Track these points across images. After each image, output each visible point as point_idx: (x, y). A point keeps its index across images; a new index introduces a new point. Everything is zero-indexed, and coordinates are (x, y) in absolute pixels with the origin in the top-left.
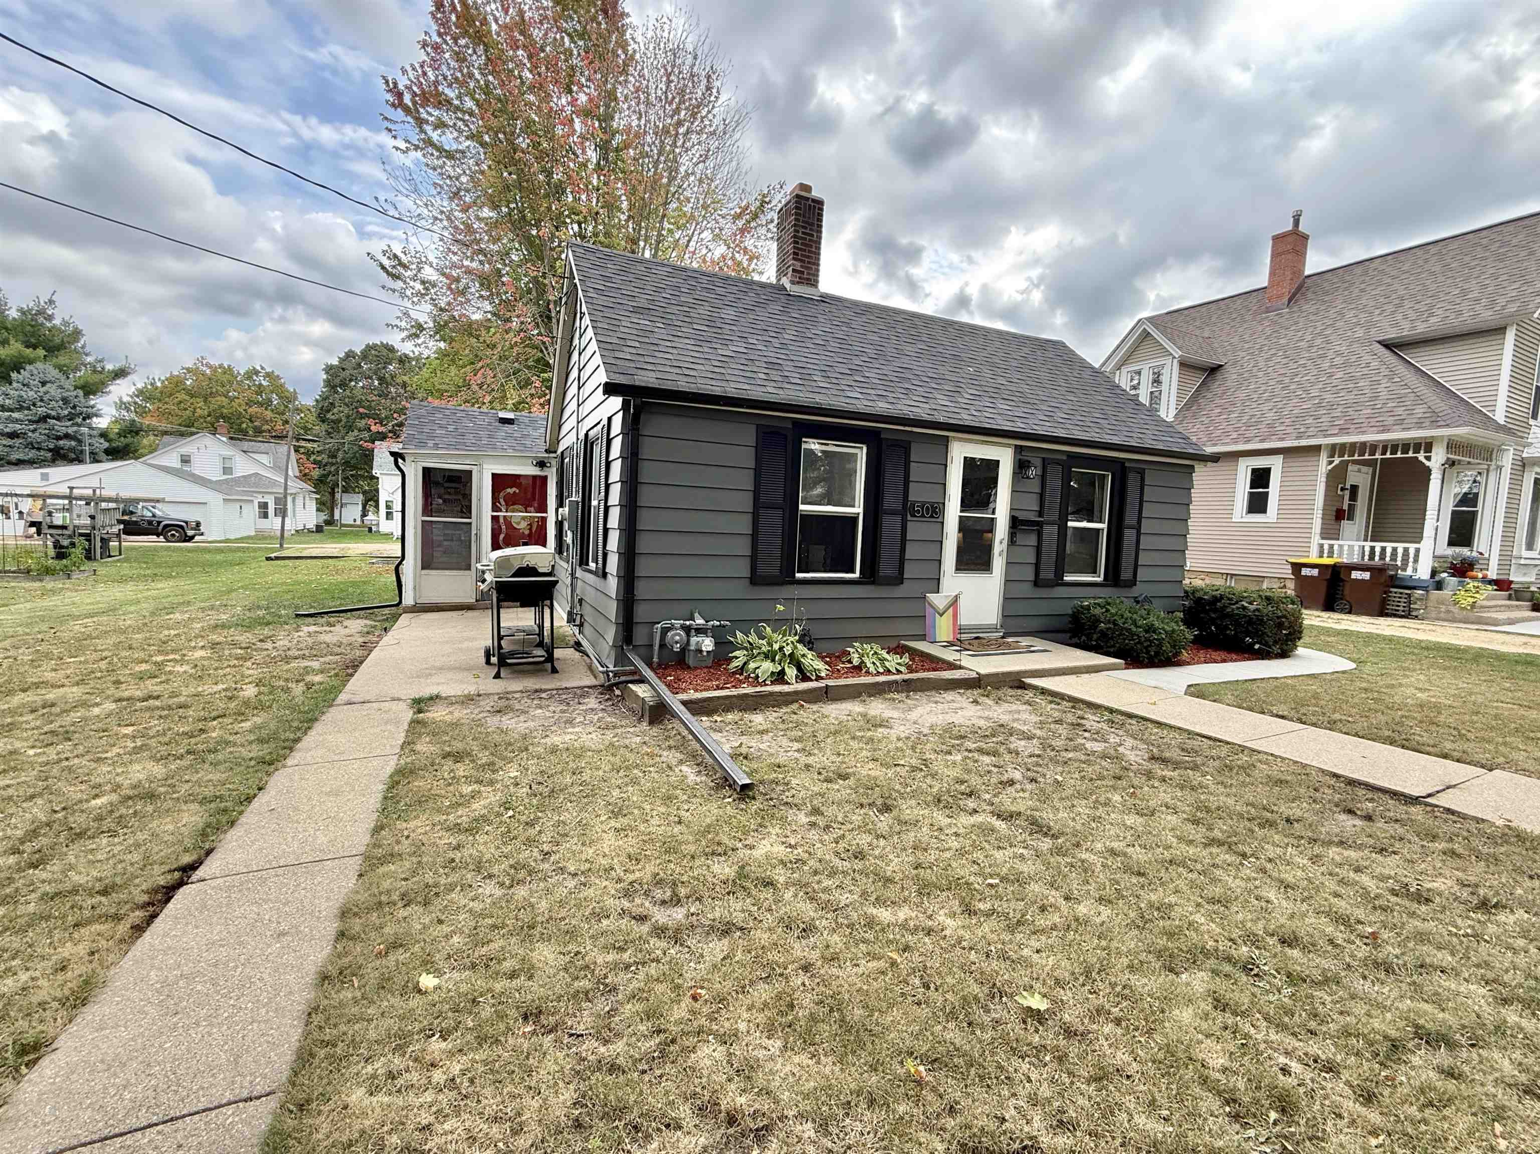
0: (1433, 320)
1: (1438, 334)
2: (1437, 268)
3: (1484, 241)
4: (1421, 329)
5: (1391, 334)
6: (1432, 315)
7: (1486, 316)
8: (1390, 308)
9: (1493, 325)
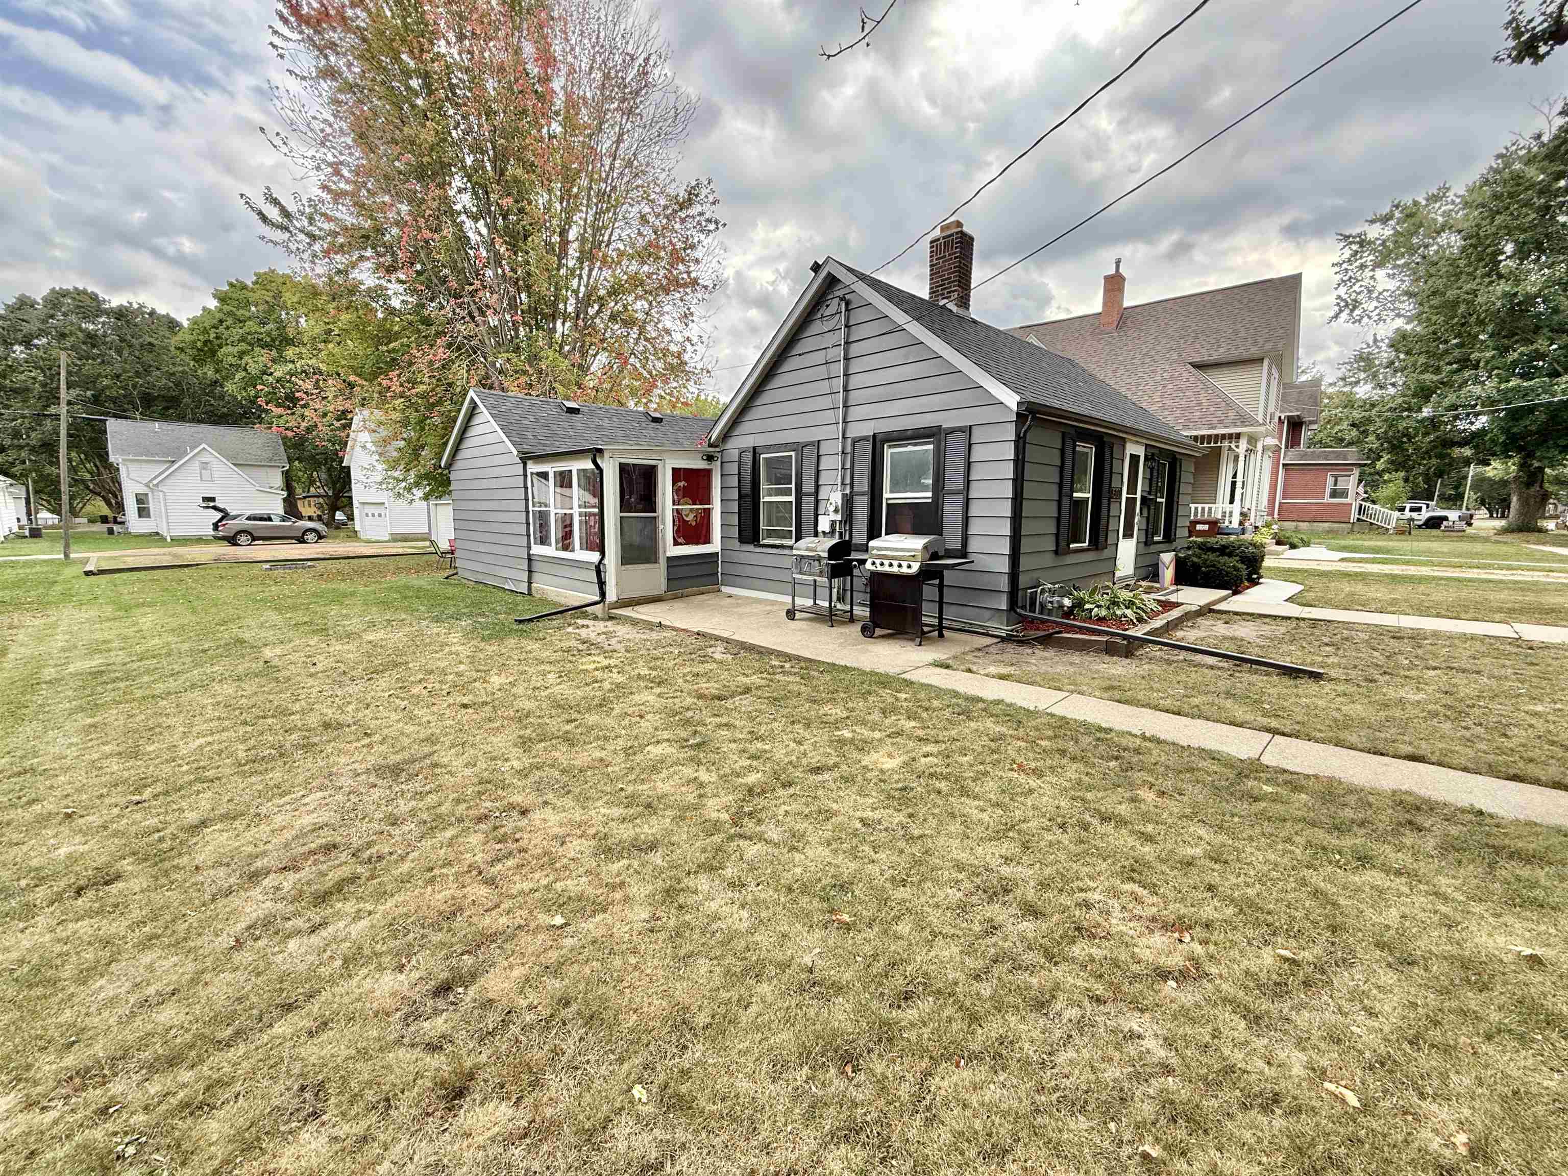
0: (1222, 350)
1: (1224, 360)
2: (1212, 312)
3: (1238, 297)
4: (1215, 356)
5: (1197, 359)
6: (1219, 346)
7: (1254, 351)
8: (1191, 340)
9: (1256, 357)
